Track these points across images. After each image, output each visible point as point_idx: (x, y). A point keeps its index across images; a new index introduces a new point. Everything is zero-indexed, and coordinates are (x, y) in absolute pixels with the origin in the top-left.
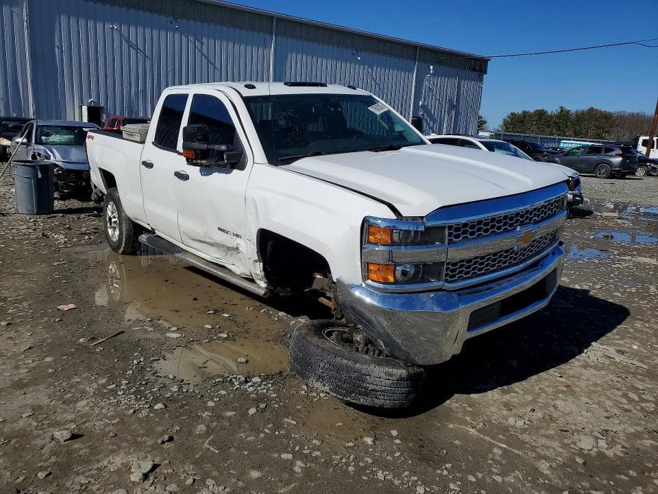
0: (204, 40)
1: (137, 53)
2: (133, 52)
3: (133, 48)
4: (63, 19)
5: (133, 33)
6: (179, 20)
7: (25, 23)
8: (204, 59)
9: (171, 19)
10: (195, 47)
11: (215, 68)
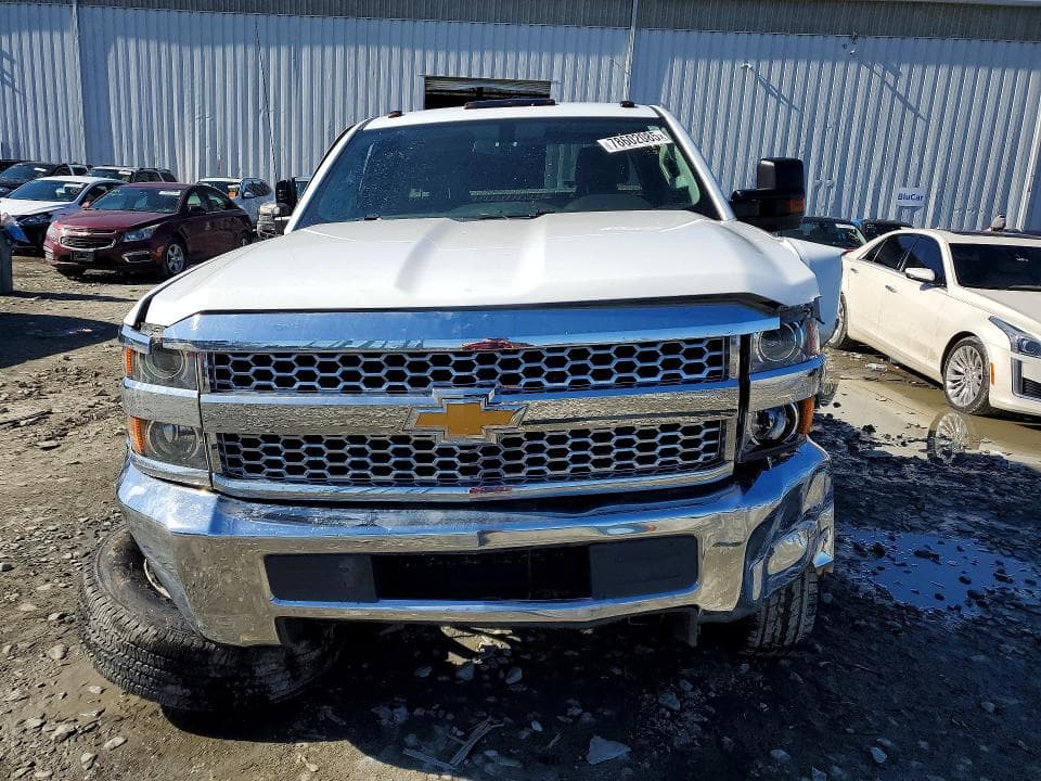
0: (904, 69)
1: (779, 102)
2: (772, 101)
3: (773, 95)
4: (677, 63)
5: (777, 71)
6: (859, 39)
7: (626, 76)
8: (897, 102)
9: (845, 39)
10: (883, 82)
11: (917, 115)
